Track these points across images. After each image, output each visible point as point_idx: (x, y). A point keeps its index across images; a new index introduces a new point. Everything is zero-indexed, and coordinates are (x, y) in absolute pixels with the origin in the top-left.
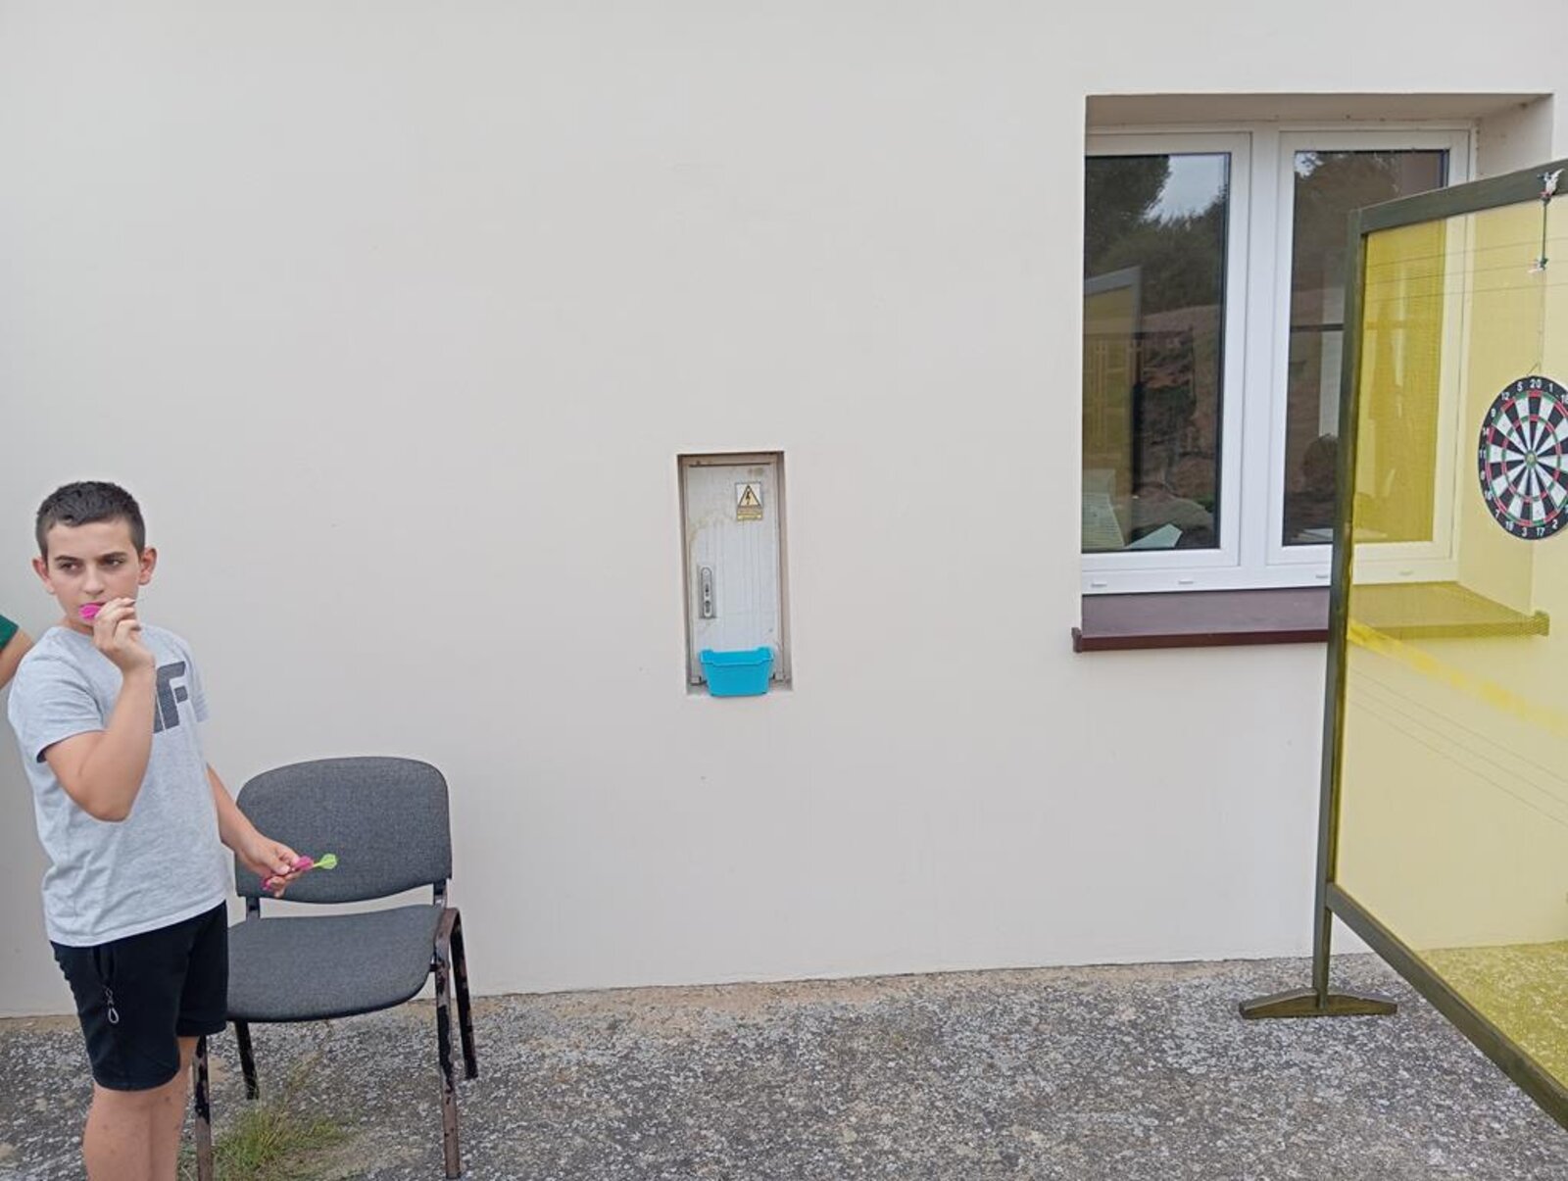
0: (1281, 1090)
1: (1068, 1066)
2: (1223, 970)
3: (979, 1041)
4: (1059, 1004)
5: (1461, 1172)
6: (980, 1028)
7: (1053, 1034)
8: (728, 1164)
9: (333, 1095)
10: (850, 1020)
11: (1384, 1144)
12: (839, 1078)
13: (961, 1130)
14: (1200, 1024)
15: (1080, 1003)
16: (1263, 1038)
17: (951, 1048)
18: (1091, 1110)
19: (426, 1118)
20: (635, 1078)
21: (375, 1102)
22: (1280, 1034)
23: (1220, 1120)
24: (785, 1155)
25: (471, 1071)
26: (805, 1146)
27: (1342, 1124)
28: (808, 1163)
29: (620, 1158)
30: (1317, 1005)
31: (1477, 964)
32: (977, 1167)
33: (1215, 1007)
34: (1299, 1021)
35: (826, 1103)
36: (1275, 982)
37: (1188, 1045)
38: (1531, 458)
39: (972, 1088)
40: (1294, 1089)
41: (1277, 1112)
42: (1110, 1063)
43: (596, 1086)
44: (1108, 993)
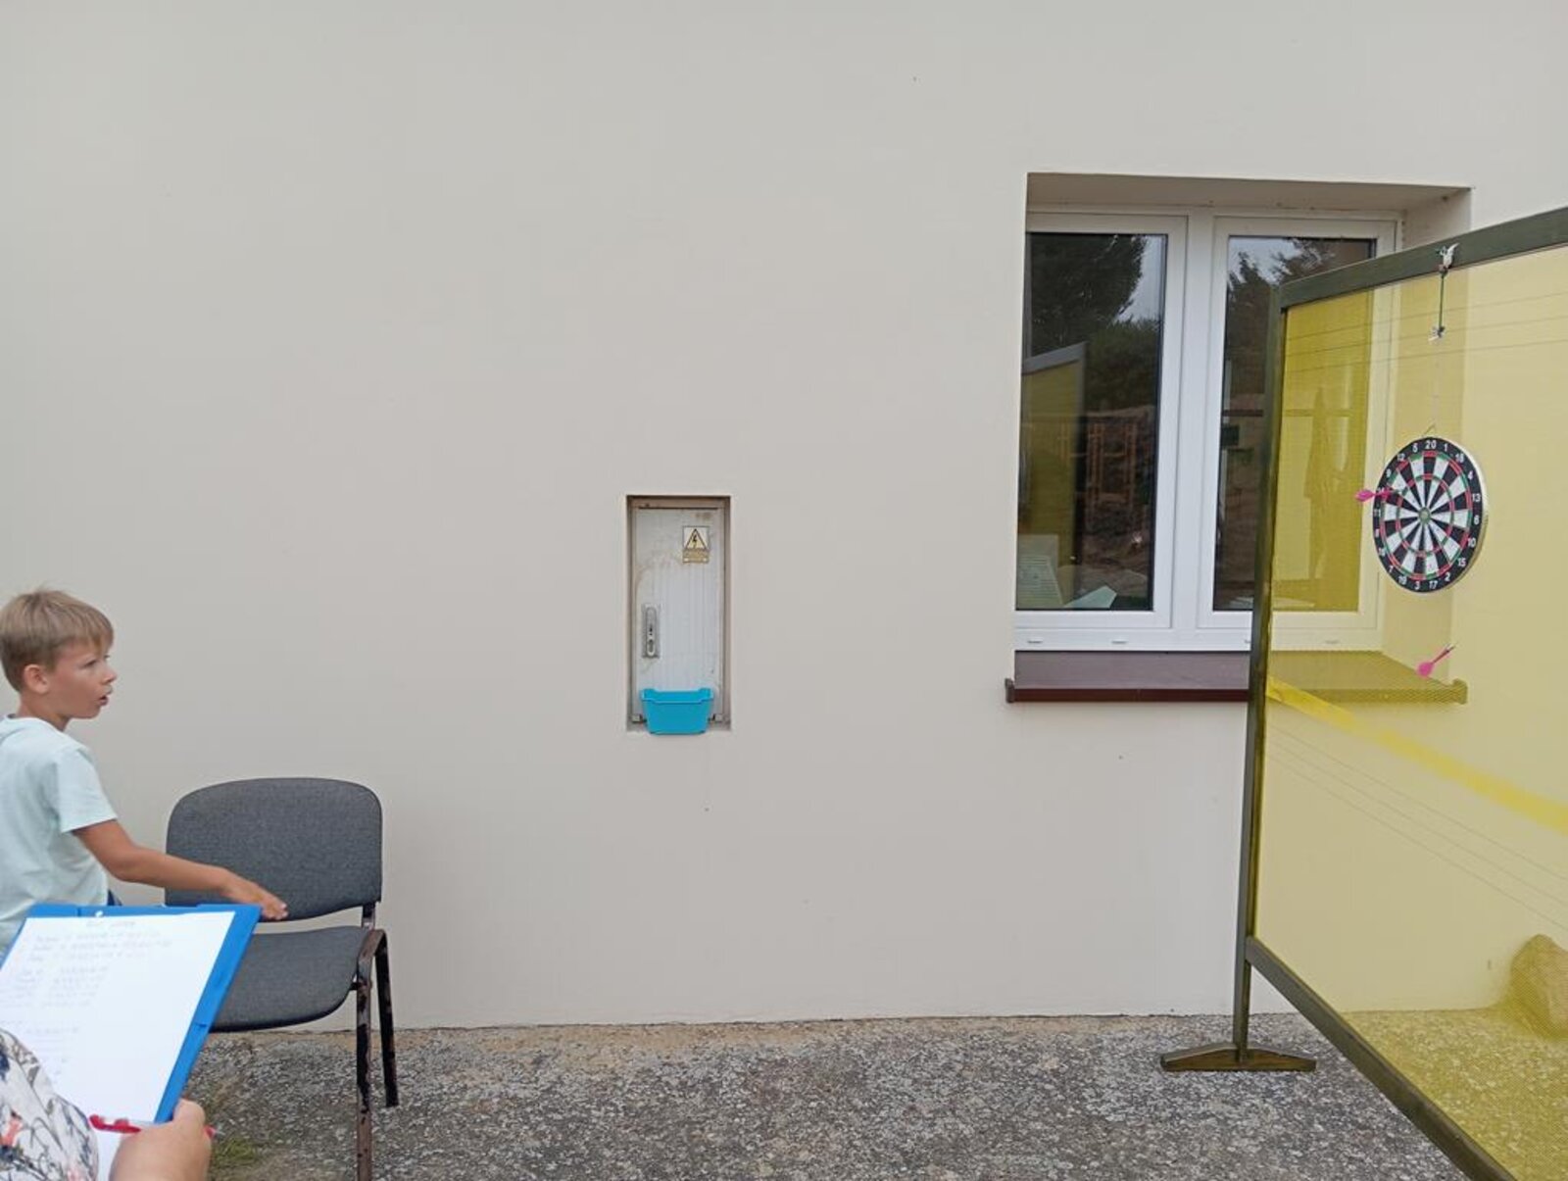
0: (1197, 1139)
1: (988, 1111)
2: (1149, 1026)
3: (902, 1085)
4: (984, 1052)
6: (904, 1073)
7: (976, 1080)
9: (251, 1119)
10: (776, 1061)
12: (760, 1117)
13: (876, 1169)
16: (1182, 1090)
17: (873, 1090)
18: (1008, 1152)
19: (342, 1142)
20: (556, 1111)
21: (291, 1126)
22: (1200, 1086)
23: (1134, 1165)
25: (392, 1099)
26: (720, 1179)
30: (1237, 1059)
31: (1398, 1027)
33: (1137, 1059)
34: (1219, 1076)
35: (745, 1139)
36: (1197, 1036)
37: (1108, 1094)
38: (1425, 513)
39: (892, 1129)
40: (1209, 1138)
41: (1191, 1160)
42: (1030, 1109)
43: (516, 1117)
44: (1034, 1043)
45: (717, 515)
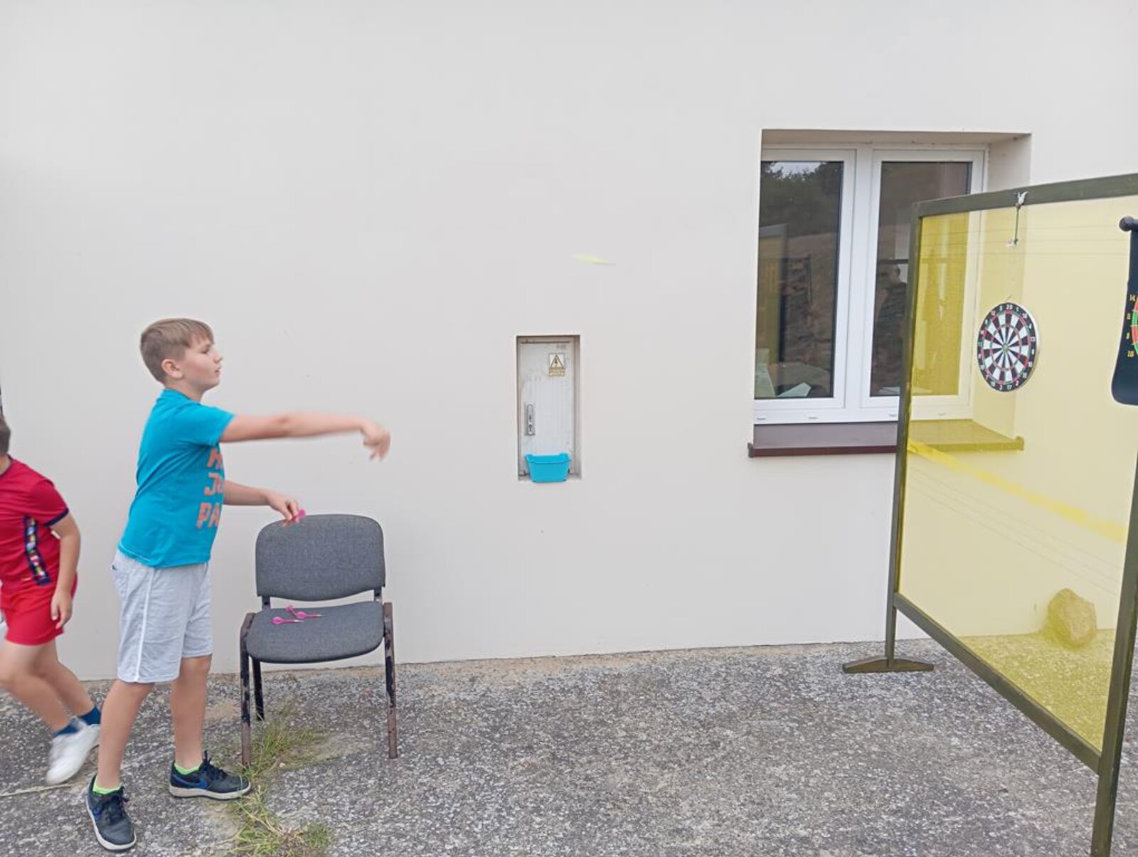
0: (867, 709)
1: (744, 698)
2: (834, 648)
3: (693, 685)
4: (737, 666)
5: (969, 748)
6: (692, 679)
7: (735, 681)
8: (553, 747)
9: (310, 718)
10: (615, 675)
11: (926, 735)
12: (612, 705)
13: (686, 730)
15: (750, 666)
16: (856, 683)
17: (676, 689)
18: (759, 720)
19: (369, 728)
20: (491, 706)
21: (336, 721)
22: (867, 681)
23: (833, 723)
24: (586, 743)
26: (596, 738)
27: (902, 726)
28: (600, 747)
29: (490, 746)
30: (888, 664)
31: (981, 645)
32: (697, 748)
33: (828, 667)
34: (877, 674)
35: (606, 718)
36: (862, 653)
37: (813, 687)
38: (1006, 347)
39: (690, 709)
40: (875, 708)
41: (866, 720)
42: (769, 696)
43: (468, 710)
44: (766, 660)
45: (569, 347)
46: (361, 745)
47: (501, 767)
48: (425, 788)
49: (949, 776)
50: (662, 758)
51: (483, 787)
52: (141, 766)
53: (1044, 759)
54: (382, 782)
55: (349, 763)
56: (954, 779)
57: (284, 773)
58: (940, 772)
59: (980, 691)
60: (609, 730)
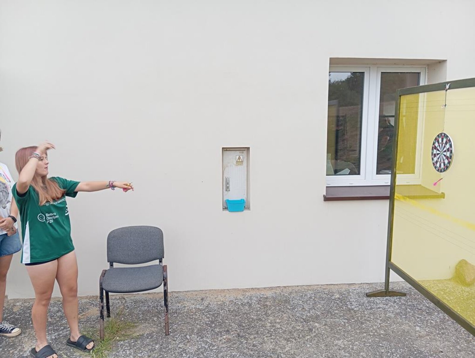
0: (378, 314)
1: (323, 308)
2: (362, 285)
3: (299, 302)
4: (319, 294)
5: (424, 332)
6: (299, 299)
7: (318, 301)
8: (238, 331)
9: (130, 316)
10: (265, 297)
11: (405, 326)
12: (264, 311)
13: (297, 323)
14: (356, 298)
15: (325, 293)
16: (372, 302)
17: (292, 304)
18: (330, 318)
19: (157, 321)
20: (211, 311)
21: (142, 318)
22: (377, 301)
23: (363, 320)
24: (253, 329)
26: (258, 327)
27: (394, 322)
28: (259, 331)
29: (210, 330)
30: (386, 293)
31: (426, 284)
32: (303, 331)
33: (360, 294)
34: (381, 298)
35: (262, 317)
36: (374, 288)
37: (353, 303)
39: (299, 313)
40: (381, 313)
41: (377, 319)
42: (334, 307)
43: (201, 313)
44: (332, 291)
45: (245, 152)
46: (153, 329)
47: (215, 340)
48: (181, 350)
49: (416, 345)
50: (287, 336)
51: (207, 350)
52: (56, 338)
53: (458, 337)
54: (162, 347)
55: (148, 338)
56: (418, 346)
57: (119, 342)
58: (412, 343)
59: (427, 305)
60: (263, 323)
